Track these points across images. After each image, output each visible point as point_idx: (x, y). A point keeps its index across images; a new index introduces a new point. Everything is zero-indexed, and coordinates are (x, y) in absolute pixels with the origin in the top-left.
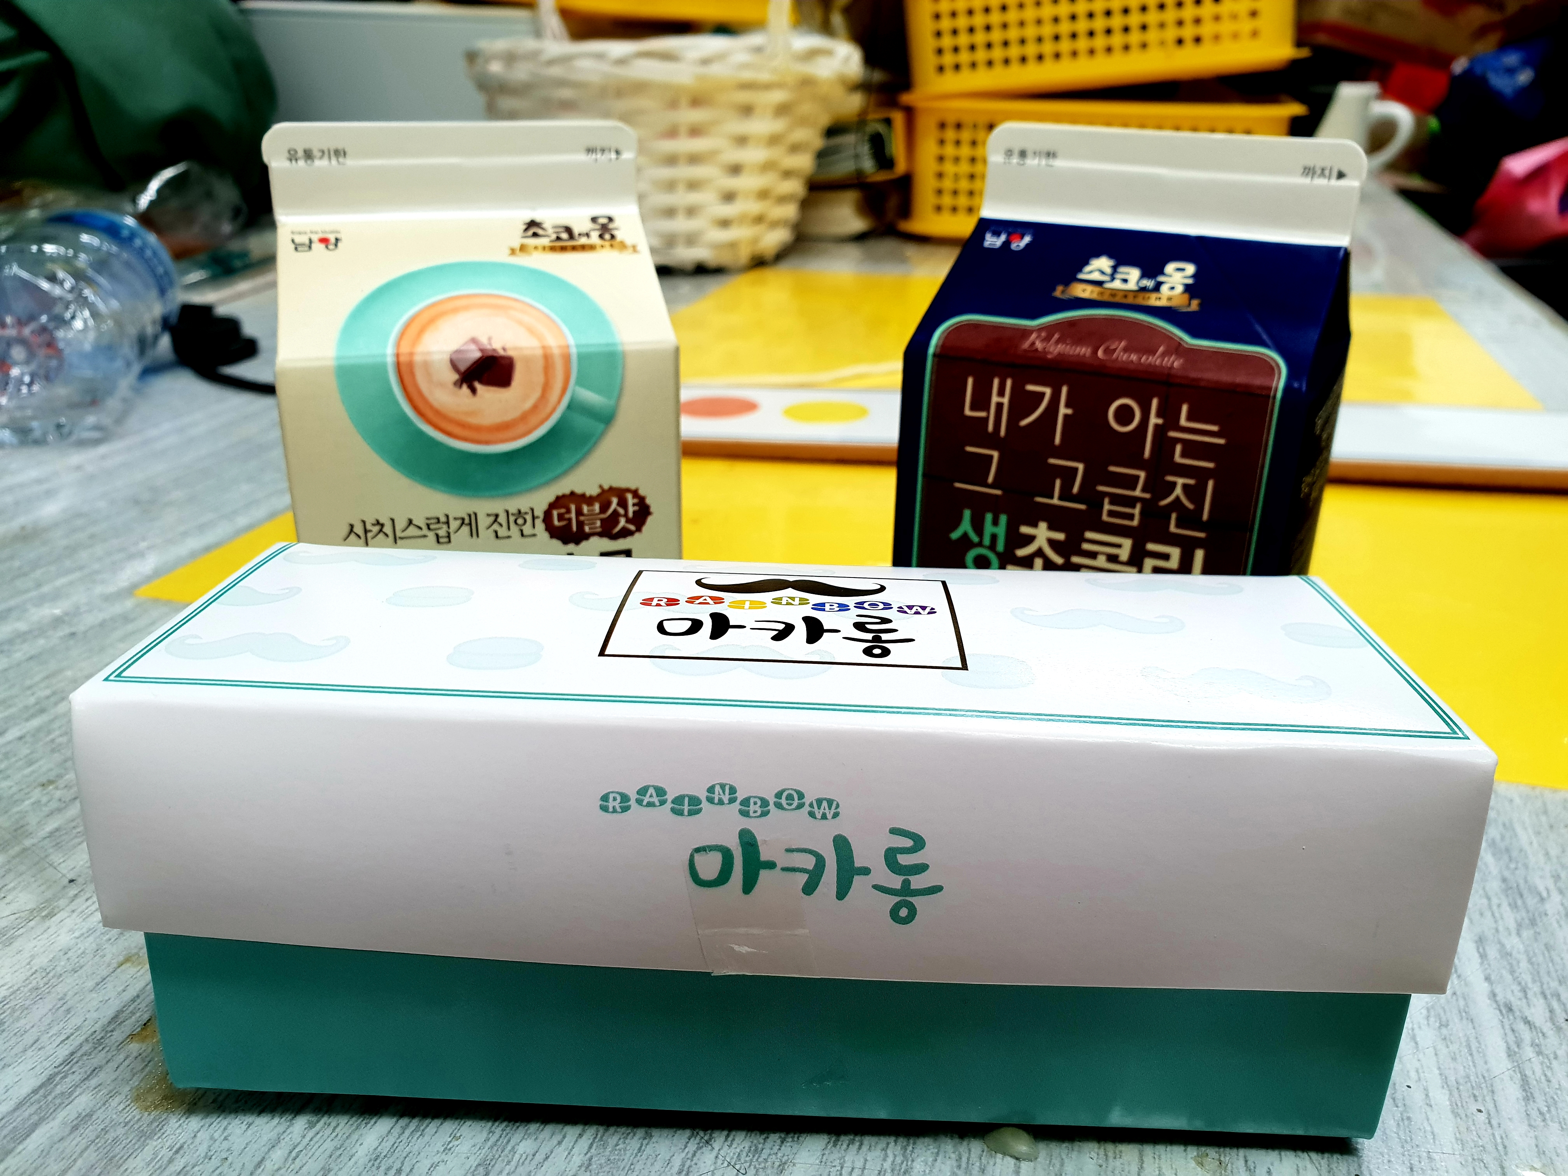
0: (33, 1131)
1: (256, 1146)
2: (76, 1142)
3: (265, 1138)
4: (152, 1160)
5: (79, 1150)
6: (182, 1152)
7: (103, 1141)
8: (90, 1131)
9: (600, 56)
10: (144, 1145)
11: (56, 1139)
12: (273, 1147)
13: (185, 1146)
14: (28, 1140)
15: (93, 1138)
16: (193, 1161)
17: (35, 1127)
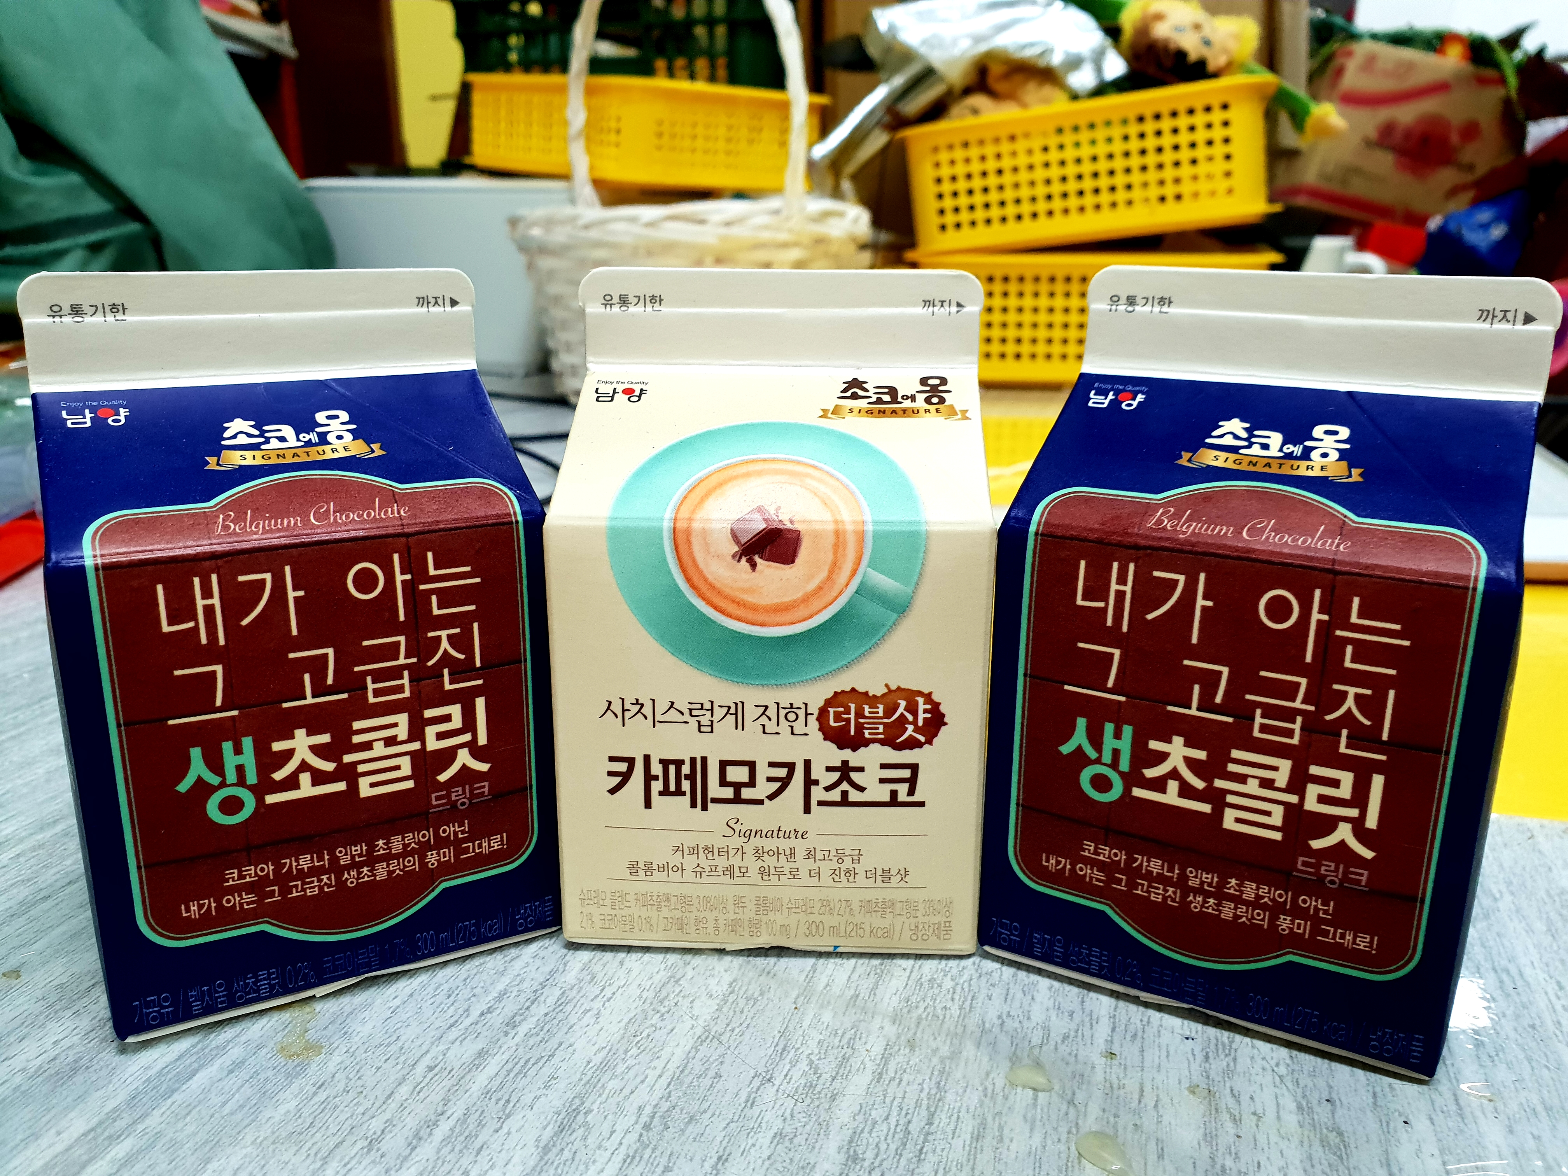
0: (195, 1075)
1: (385, 1084)
2: (233, 1082)
3: (393, 1079)
4: (299, 1093)
5: (235, 1088)
6: (323, 1088)
7: (256, 1080)
8: (244, 1074)
9: (633, 220)
10: (291, 1083)
11: (215, 1079)
12: (400, 1084)
13: (326, 1084)
14: (191, 1081)
15: (248, 1078)
16: (334, 1094)
17: (195, 1073)
